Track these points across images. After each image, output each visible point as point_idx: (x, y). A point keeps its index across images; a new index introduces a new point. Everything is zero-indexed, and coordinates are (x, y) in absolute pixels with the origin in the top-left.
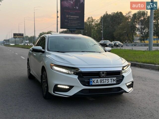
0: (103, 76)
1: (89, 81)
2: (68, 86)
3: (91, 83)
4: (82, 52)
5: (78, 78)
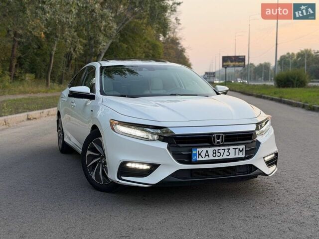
0: (218, 142)
1: (190, 153)
2: (148, 164)
3: (194, 158)
4: (172, 95)
5: (168, 148)
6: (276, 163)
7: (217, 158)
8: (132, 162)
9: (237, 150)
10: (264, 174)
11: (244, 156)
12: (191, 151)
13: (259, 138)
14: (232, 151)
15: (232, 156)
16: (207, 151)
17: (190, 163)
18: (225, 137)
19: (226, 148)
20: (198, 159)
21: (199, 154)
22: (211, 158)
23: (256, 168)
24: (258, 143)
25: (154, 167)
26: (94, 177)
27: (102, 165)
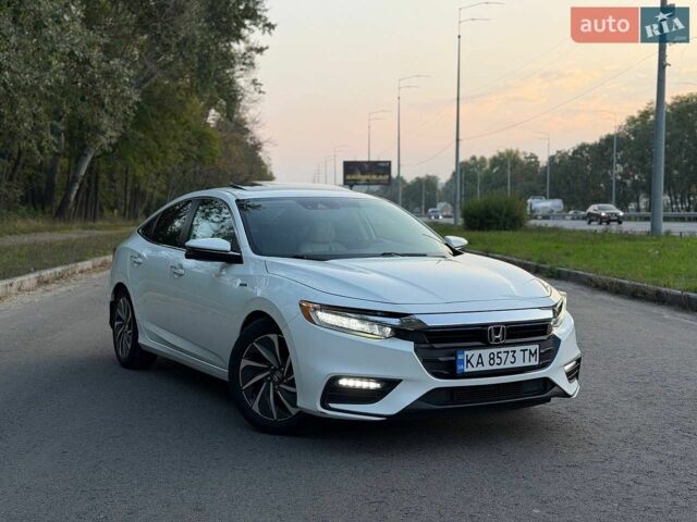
0: (497, 340)
1: (453, 358)
2: (378, 380)
3: (460, 367)
4: (384, 255)
5: (416, 350)
6: (577, 376)
7: (495, 367)
8: (349, 377)
9: (527, 353)
10: (566, 395)
11: (537, 363)
12: (455, 355)
13: (555, 332)
14: (519, 355)
15: (519, 364)
16: (480, 356)
17: (453, 375)
18: (508, 330)
19: (510, 349)
20: (466, 370)
21: (468, 361)
22: (487, 367)
23: (554, 385)
24: (557, 341)
25: (389, 385)
26: (256, 408)
27: (274, 385)
